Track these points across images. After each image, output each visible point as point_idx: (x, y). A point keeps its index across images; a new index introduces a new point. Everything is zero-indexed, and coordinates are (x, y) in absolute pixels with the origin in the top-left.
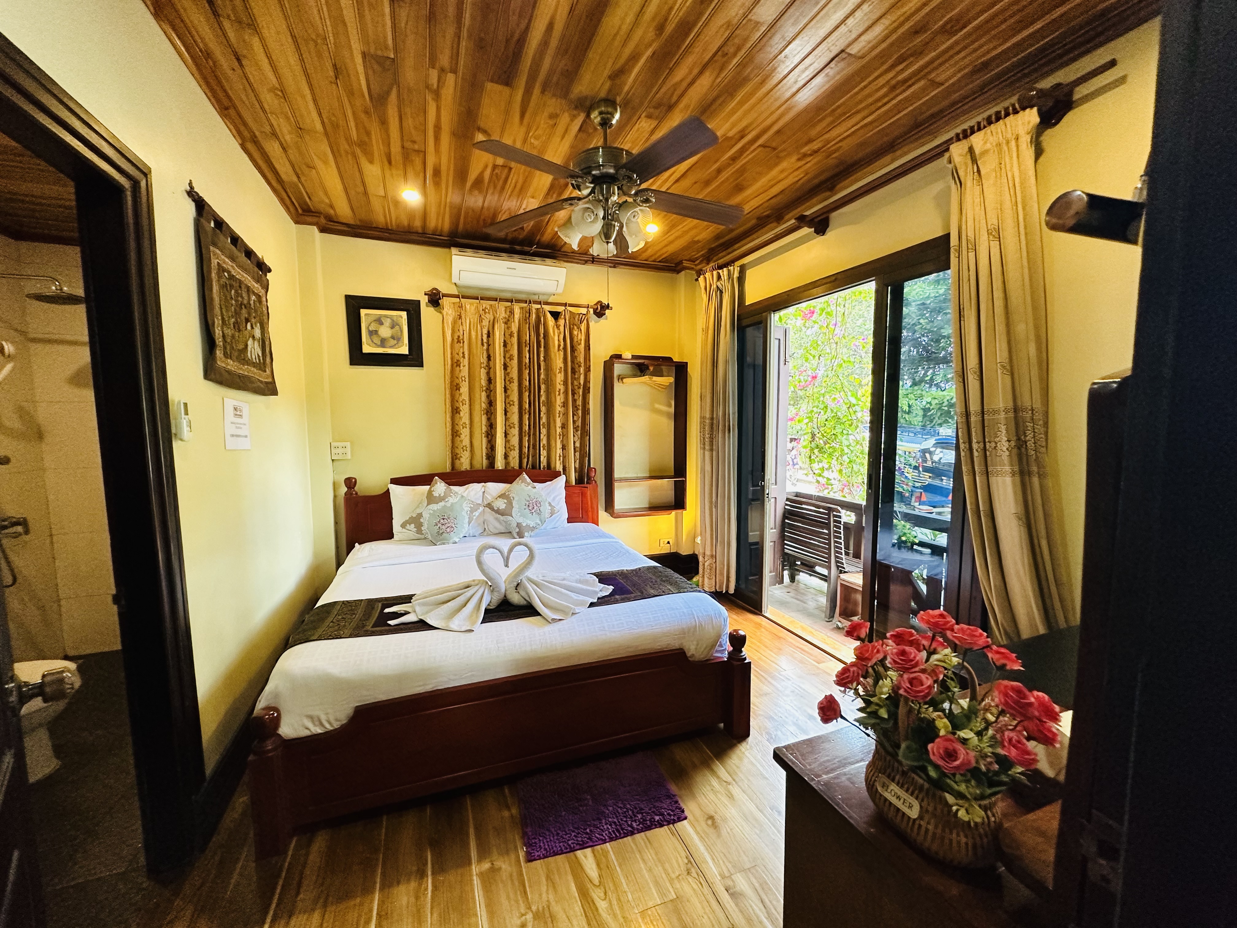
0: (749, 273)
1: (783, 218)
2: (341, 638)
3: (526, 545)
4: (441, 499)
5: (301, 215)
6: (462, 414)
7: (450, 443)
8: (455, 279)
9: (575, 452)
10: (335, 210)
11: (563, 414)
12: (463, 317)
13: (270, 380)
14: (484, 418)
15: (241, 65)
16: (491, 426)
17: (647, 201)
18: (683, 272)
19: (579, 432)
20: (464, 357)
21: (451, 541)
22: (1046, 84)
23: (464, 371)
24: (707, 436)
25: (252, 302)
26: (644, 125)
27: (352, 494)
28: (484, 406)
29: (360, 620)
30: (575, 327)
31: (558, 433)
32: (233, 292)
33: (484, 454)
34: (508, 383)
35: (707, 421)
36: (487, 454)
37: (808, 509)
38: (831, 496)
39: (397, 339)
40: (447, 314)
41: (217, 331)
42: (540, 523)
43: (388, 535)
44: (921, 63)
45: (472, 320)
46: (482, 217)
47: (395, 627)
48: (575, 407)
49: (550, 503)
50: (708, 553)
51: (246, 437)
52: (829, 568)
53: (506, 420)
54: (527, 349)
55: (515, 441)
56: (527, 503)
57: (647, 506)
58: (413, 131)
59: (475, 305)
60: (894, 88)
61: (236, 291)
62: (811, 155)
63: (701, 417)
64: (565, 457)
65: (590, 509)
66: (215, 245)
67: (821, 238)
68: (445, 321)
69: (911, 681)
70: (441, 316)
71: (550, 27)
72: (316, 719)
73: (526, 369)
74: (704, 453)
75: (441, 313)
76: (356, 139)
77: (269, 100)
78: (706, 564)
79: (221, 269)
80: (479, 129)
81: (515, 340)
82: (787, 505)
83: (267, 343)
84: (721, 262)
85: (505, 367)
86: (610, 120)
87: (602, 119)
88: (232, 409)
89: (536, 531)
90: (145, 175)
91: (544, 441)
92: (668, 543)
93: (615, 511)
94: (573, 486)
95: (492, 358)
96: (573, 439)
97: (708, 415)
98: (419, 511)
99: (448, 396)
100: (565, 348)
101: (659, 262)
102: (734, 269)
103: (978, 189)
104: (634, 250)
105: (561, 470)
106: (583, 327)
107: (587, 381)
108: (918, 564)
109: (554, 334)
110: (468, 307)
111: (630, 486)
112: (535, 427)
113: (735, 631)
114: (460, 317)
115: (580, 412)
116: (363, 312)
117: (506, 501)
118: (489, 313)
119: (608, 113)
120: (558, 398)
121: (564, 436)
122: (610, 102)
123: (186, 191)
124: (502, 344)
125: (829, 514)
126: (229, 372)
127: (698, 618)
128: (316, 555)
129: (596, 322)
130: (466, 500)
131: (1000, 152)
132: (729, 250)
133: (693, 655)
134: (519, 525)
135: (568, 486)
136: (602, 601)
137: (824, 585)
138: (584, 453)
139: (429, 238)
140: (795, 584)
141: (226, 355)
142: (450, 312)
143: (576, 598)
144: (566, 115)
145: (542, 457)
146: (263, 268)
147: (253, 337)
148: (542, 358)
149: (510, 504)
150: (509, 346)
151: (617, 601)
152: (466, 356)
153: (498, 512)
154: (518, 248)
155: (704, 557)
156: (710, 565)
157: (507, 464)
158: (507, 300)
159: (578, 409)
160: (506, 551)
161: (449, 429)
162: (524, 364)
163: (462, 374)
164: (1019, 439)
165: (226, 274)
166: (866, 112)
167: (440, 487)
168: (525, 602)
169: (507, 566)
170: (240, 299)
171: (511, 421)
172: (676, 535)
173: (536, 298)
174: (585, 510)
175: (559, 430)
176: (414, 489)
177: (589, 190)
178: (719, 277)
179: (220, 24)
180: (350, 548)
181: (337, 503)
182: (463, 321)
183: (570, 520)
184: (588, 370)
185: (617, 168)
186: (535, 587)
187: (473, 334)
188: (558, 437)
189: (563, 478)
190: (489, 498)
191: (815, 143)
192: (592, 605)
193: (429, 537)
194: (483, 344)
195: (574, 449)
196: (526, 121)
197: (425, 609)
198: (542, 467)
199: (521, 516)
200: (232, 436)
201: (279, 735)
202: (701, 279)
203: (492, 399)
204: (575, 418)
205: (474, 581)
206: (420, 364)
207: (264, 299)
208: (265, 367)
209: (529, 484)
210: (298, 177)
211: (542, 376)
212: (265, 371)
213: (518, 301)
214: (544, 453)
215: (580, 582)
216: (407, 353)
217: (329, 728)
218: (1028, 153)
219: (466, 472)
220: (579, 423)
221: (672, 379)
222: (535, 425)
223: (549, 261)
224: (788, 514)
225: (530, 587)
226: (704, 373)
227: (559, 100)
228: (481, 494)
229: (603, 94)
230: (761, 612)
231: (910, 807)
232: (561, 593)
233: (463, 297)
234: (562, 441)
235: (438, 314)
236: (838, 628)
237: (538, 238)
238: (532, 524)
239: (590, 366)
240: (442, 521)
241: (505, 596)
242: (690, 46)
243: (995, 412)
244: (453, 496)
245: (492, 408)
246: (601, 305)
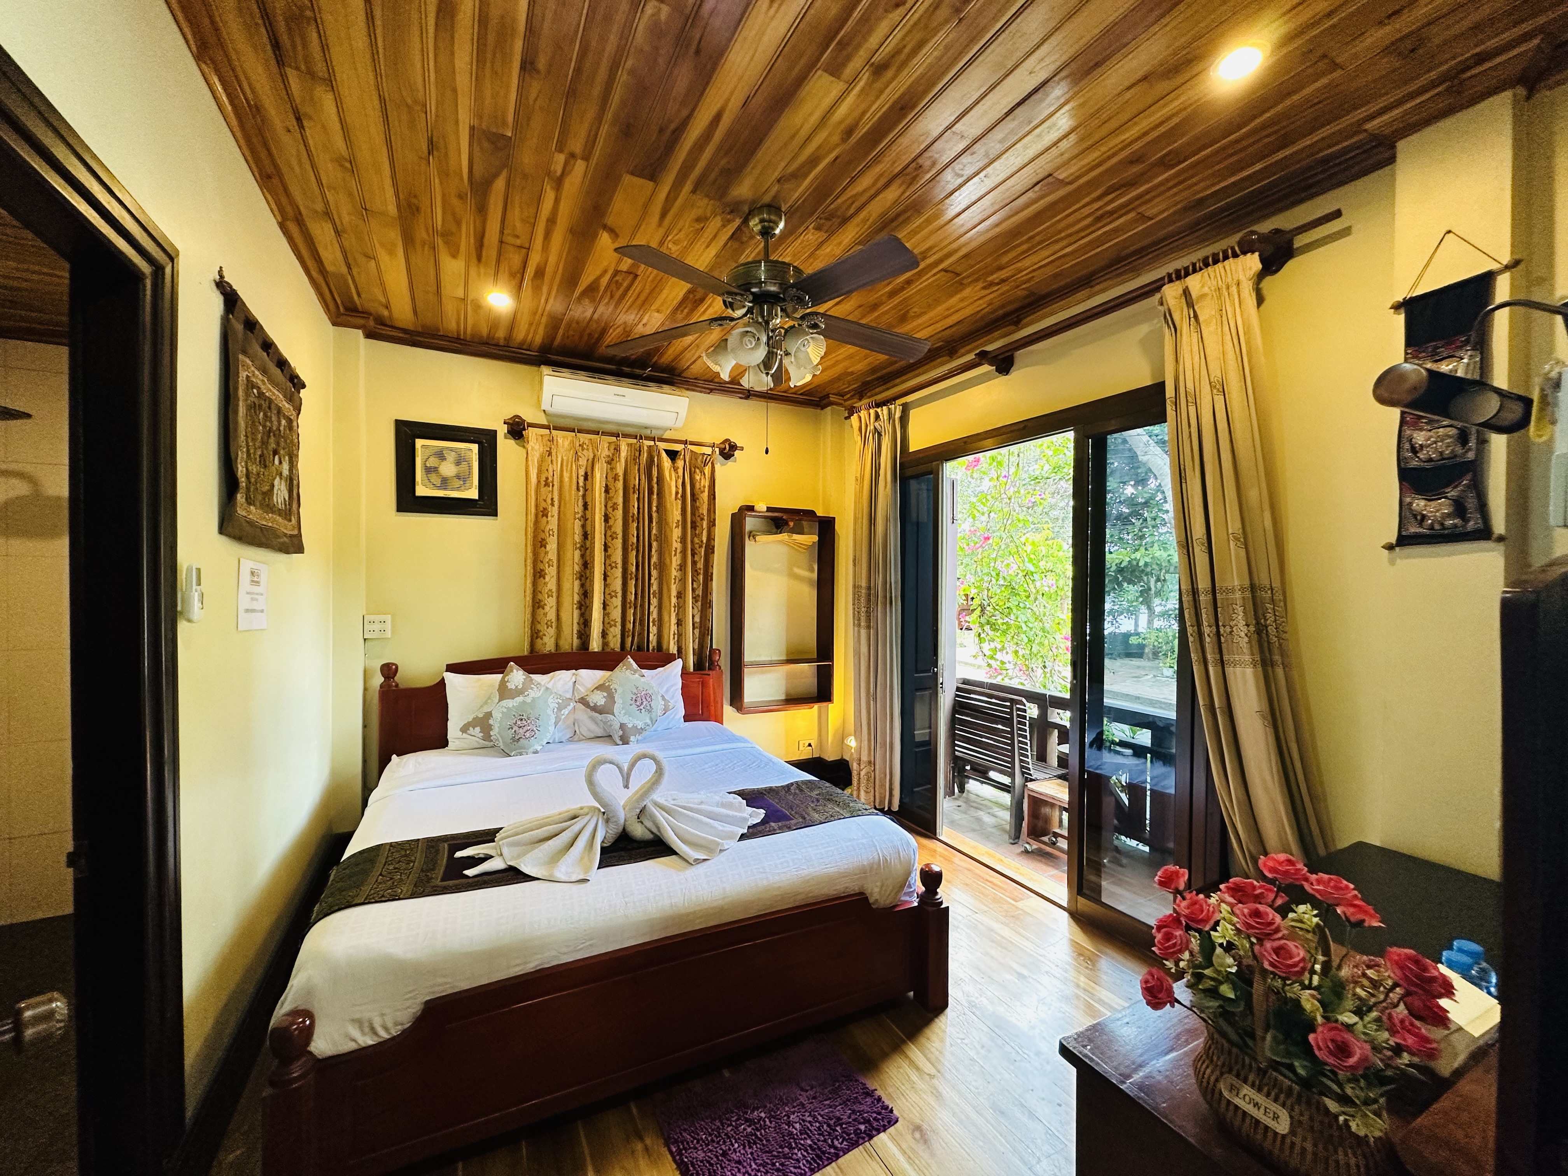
0: (913, 413)
1: (956, 352)
2: (399, 899)
3: (654, 758)
4: (518, 692)
5: (343, 314)
6: (547, 578)
7: (528, 616)
8: (545, 406)
9: (694, 629)
10: (390, 312)
11: (680, 580)
12: (554, 454)
13: (296, 532)
14: (577, 583)
15: (301, 127)
16: (586, 594)
17: (815, 326)
18: (829, 408)
19: (700, 603)
20: (553, 505)
21: (531, 750)
22: (1265, 227)
23: (553, 523)
24: (863, 609)
25: (282, 428)
26: (811, 237)
27: (390, 686)
28: (577, 568)
29: (422, 871)
30: (697, 471)
31: (673, 605)
32: (262, 414)
33: (575, 632)
34: (609, 539)
35: (863, 591)
36: (579, 632)
37: (978, 700)
38: (1007, 683)
39: (463, 478)
40: (533, 448)
41: (240, 468)
42: (649, 722)
43: (441, 742)
44: (1134, 193)
45: (565, 458)
46: (588, 331)
47: (476, 879)
48: (695, 572)
49: (663, 696)
50: (864, 758)
51: (262, 611)
52: (1012, 775)
53: (606, 586)
54: (636, 496)
55: (616, 614)
56: (634, 697)
57: (783, 697)
58: (518, 224)
59: (570, 438)
60: (1099, 219)
61: (265, 415)
62: (998, 284)
63: (854, 586)
64: (680, 635)
65: (712, 704)
66: (245, 352)
67: (1002, 380)
68: (530, 458)
69: (1277, 951)
70: (524, 451)
71: (718, 117)
72: (366, 1024)
73: (633, 521)
74: (859, 632)
75: (524, 447)
76: (439, 227)
77: (330, 172)
78: (863, 773)
79: (250, 385)
80: (605, 227)
81: (620, 485)
82: (957, 696)
83: (295, 482)
84: (880, 398)
85: (607, 518)
86: (774, 229)
87: (763, 227)
88: (249, 573)
89: (645, 734)
90: (172, 259)
91: (654, 615)
92: (810, 745)
93: (745, 705)
94: (691, 673)
95: (589, 507)
96: (691, 611)
97: (864, 584)
98: (486, 709)
99: (530, 555)
100: (684, 496)
101: (801, 394)
102: (895, 408)
103: (1195, 337)
104: (798, 384)
105: (675, 652)
106: (707, 470)
107: (710, 538)
108: (1118, 767)
109: (671, 479)
110: (560, 441)
111: (763, 673)
112: (643, 597)
113: (927, 865)
114: (550, 454)
115: (701, 577)
116: (419, 443)
117: (605, 694)
118: (588, 450)
119: (770, 221)
120: (674, 559)
121: (681, 608)
122: (774, 208)
123: (215, 281)
124: (603, 489)
125: (1011, 708)
126: (250, 523)
127: (882, 850)
128: (334, 773)
129: (722, 465)
130: (552, 693)
131: (1220, 297)
132: (888, 385)
133: (876, 900)
134: (622, 726)
135: (684, 673)
136: (754, 832)
137: (1006, 798)
138: (704, 629)
139: (514, 352)
140: (964, 795)
141: (249, 501)
142: (537, 447)
143: (721, 828)
144: (719, 218)
145: (651, 635)
146: (297, 384)
147: (281, 474)
148: (654, 509)
149: (611, 697)
150: (612, 492)
151: (775, 830)
152: (556, 503)
153: (595, 709)
154: (627, 369)
155: (859, 764)
156: (867, 773)
157: (605, 644)
158: (612, 434)
159: (698, 574)
160: (626, 767)
161: (529, 598)
162: (631, 514)
163: (549, 527)
164: (1258, 623)
165: (255, 391)
166: (1064, 243)
167: (517, 676)
168: (651, 836)
169: (626, 786)
170: (268, 424)
171: (612, 588)
172: (820, 735)
173: (648, 432)
174: (706, 704)
175: (674, 600)
176: (479, 680)
177: (744, 311)
178: (877, 417)
179: (284, 78)
180: (384, 762)
181: (368, 698)
182: (554, 458)
183: (687, 718)
184: (712, 523)
185: (785, 286)
186: (666, 815)
187: (566, 475)
188: (673, 609)
189: (678, 664)
190: (582, 691)
191: (1005, 270)
192: (743, 837)
193: (501, 744)
194: (578, 489)
195: (693, 625)
196: (667, 222)
197: (516, 850)
198: (651, 648)
199: (625, 714)
200: (247, 611)
201: (311, 1053)
202: (854, 419)
203: (588, 558)
204: (695, 586)
205: (582, 808)
206: (494, 513)
207: (295, 424)
208: (290, 515)
209: (635, 671)
210: (349, 268)
211: (654, 531)
212: (290, 521)
213: (626, 436)
214: (653, 630)
215: (723, 805)
216: (477, 498)
217: (385, 1036)
218: (1250, 300)
219: (550, 655)
220: (700, 592)
221: (815, 538)
222: (643, 593)
223: (666, 388)
224: (959, 707)
225: (660, 816)
226: (859, 532)
227: (712, 202)
228: (571, 684)
229: (767, 199)
230: (935, 834)
231: (1276, 1117)
232: (698, 821)
233: (555, 428)
234: (677, 614)
235: (521, 448)
236: (1026, 852)
237: (654, 360)
238: (640, 725)
239: (715, 520)
240: (519, 722)
241: (624, 829)
242: (881, 153)
243: (1229, 591)
244: (535, 689)
245: (588, 572)
246: (729, 444)
